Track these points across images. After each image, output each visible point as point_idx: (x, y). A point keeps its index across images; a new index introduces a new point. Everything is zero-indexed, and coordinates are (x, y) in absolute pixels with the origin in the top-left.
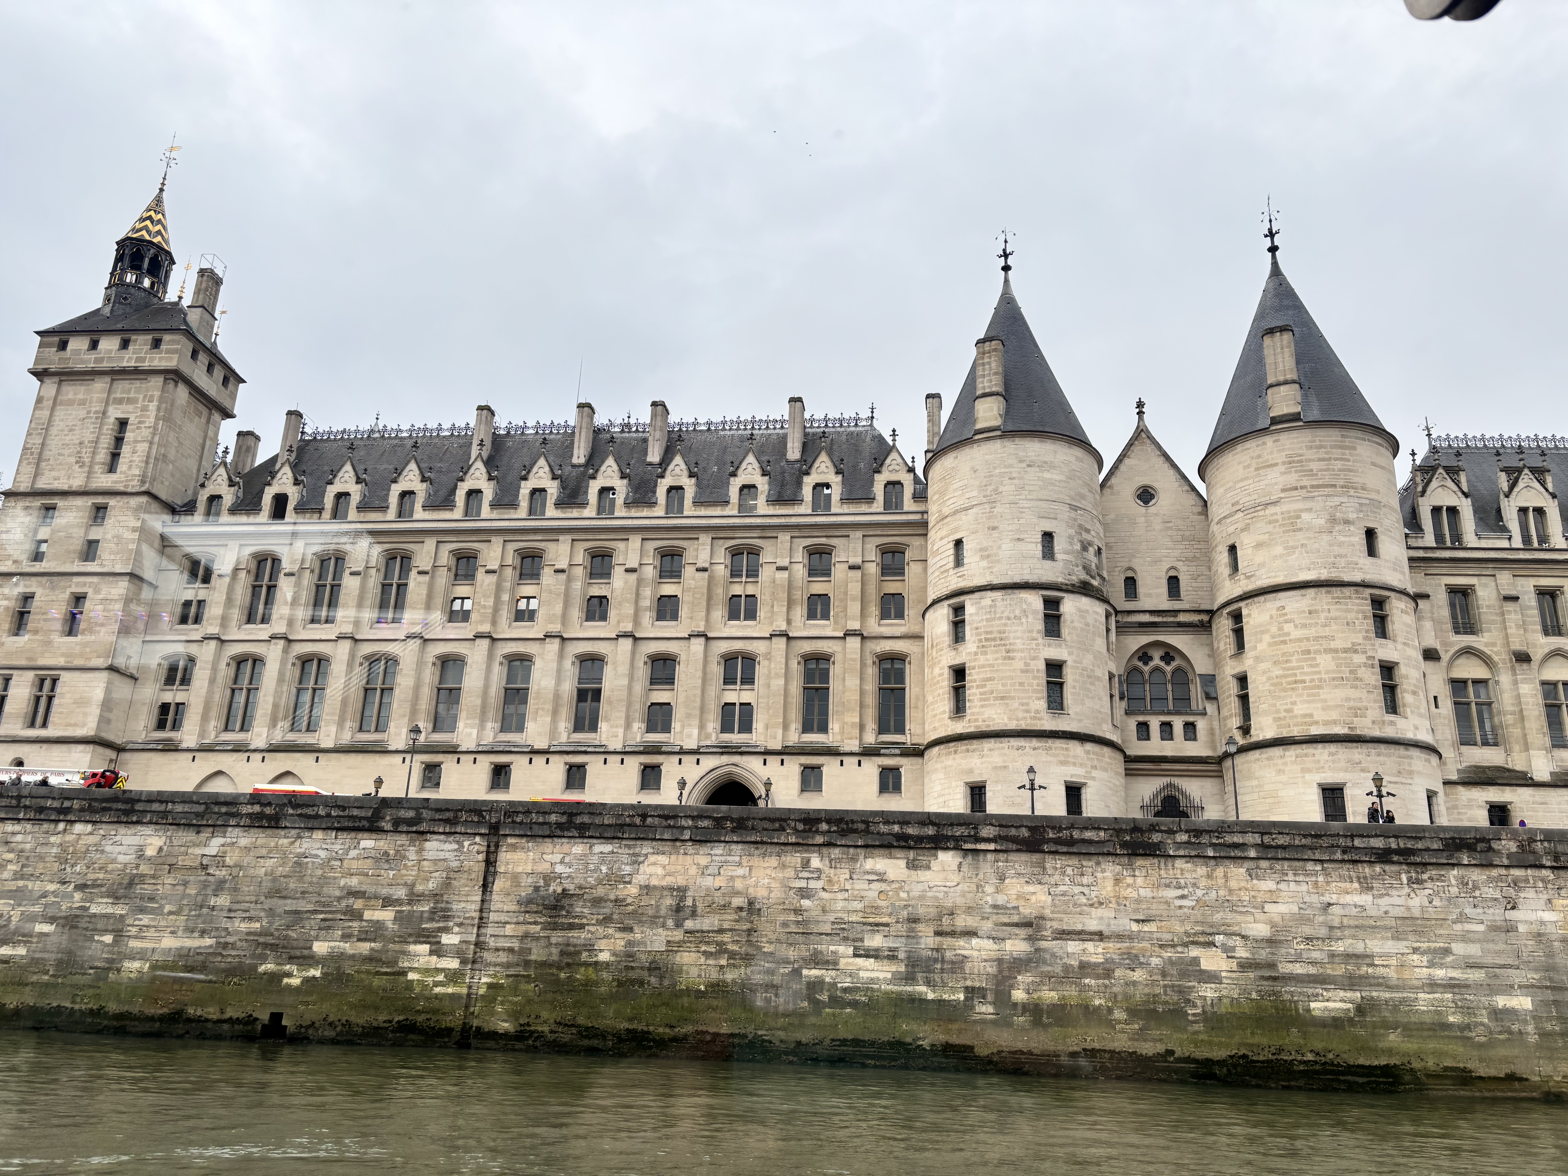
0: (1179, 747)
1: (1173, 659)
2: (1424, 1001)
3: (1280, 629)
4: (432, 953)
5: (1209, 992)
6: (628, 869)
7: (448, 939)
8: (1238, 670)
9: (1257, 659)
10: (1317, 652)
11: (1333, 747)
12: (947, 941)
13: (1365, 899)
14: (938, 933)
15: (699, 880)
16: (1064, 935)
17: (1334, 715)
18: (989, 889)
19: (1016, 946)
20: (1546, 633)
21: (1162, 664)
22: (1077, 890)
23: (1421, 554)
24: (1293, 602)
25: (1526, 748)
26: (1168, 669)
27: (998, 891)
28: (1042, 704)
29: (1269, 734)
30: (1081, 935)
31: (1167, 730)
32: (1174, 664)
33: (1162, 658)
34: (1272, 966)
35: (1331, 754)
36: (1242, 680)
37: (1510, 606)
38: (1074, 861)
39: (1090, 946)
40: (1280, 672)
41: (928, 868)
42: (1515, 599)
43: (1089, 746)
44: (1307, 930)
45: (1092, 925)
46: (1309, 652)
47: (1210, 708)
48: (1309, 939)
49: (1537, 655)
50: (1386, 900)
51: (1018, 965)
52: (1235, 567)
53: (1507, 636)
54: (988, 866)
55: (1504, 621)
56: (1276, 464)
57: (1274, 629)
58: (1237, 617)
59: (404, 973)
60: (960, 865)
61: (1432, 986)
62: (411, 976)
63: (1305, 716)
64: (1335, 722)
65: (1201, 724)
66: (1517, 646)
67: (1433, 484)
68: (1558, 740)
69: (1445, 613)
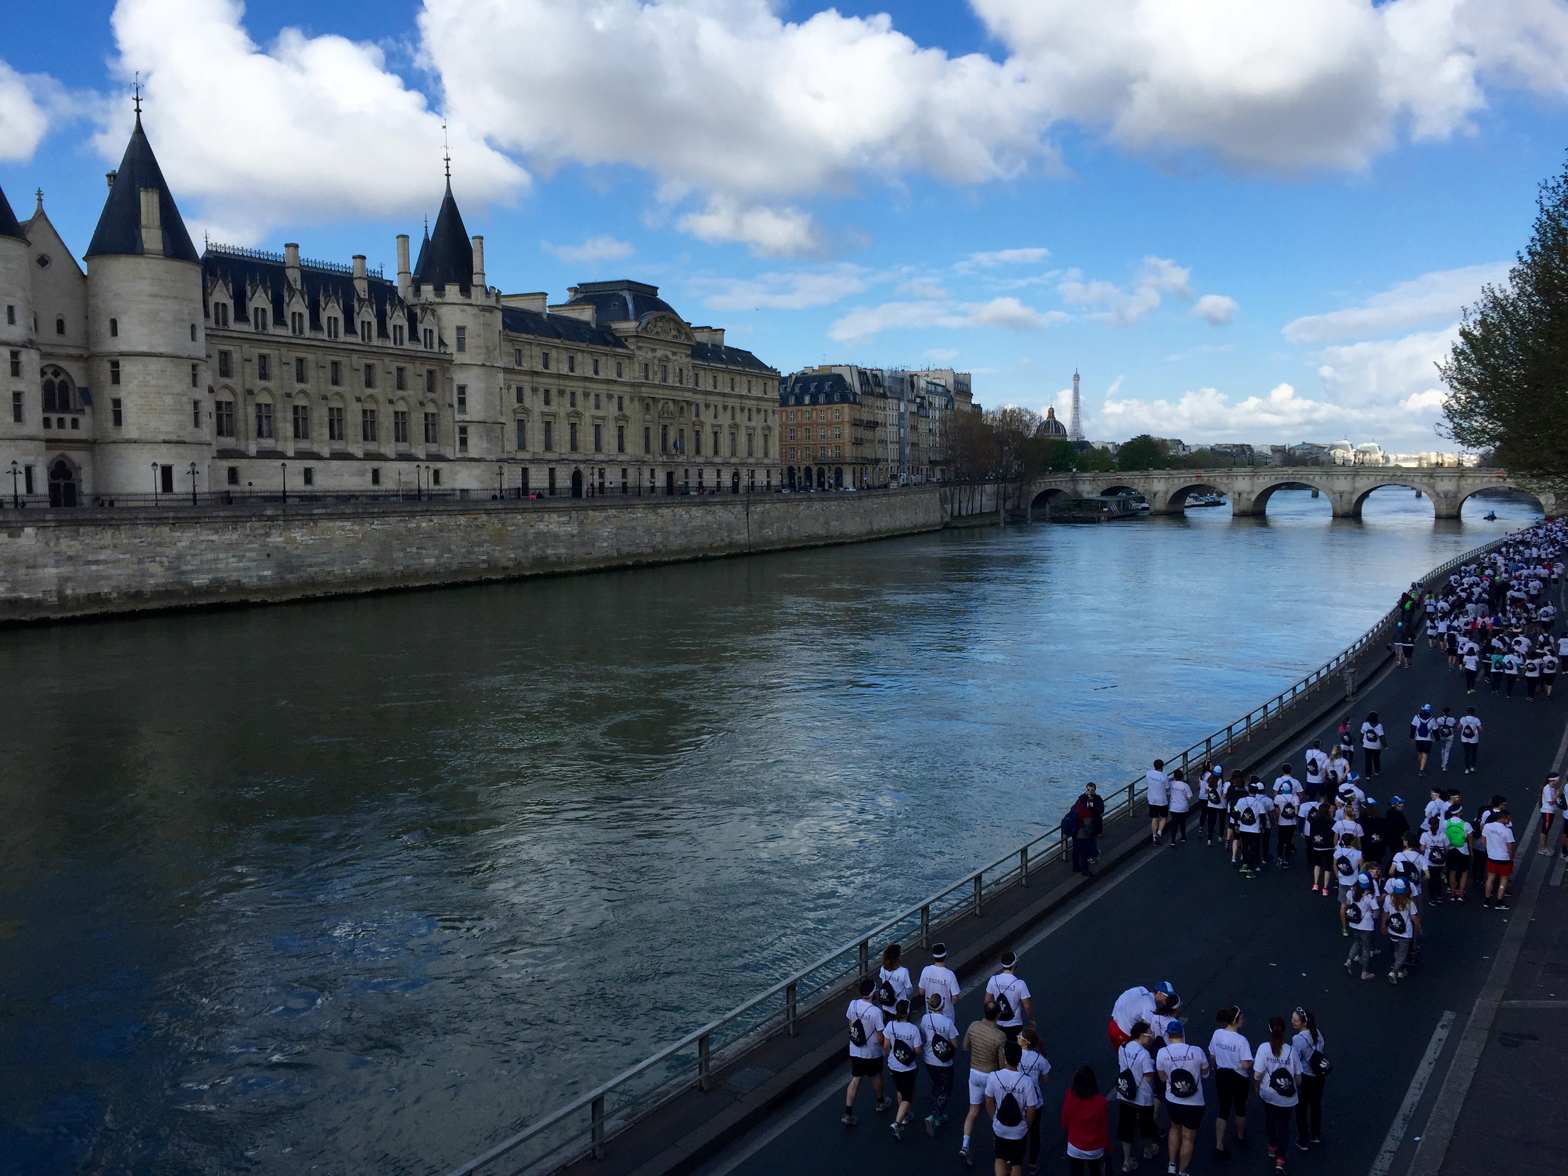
0: (68, 433)
1: (59, 374)
2: (235, 576)
3: (144, 378)
5: (152, 581)
8: (116, 396)
9: (129, 393)
10: (165, 394)
11: (168, 445)
12: (31, 571)
13: (215, 537)
14: (28, 567)
16: (90, 563)
17: (170, 429)
18: (52, 544)
19: (66, 570)
20: (260, 378)
21: (52, 377)
22: (94, 542)
23: (209, 332)
24: (154, 365)
25: (247, 439)
26: (57, 381)
27: (56, 545)
28: (11, 419)
29: (133, 434)
30: (97, 562)
31: (61, 423)
32: (60, 378)
33: (52, 374)
34: (179, 568)
35: (168, 449)
36: (117, 403)
37: (247, 364)
38: (92, 529)
39: (101, 567)
40: (143, 403)
41: (20, 536)
42: (250, 361)
43: (37, 443)
44: (193, 552)
45: (102, 557)
46: (160, 393)
47: (87, 409)
48: (193, 555)
49: (255, 392)
50: (224, 537)
51: (68, 579)
52: (114, 332)
53: (244, 380)
54: (50, 533)
55: (243, 372)
56: (146, 278)
57: (141, 378)
58: (115, 365)
60: (36, 534)
61: (237, 569)
63: (155, 428)
64: (171, 433)
65: (85, 421)
66: (248, 386)
67: (217, 289)
68: (260, 434)
69: (218, 365)
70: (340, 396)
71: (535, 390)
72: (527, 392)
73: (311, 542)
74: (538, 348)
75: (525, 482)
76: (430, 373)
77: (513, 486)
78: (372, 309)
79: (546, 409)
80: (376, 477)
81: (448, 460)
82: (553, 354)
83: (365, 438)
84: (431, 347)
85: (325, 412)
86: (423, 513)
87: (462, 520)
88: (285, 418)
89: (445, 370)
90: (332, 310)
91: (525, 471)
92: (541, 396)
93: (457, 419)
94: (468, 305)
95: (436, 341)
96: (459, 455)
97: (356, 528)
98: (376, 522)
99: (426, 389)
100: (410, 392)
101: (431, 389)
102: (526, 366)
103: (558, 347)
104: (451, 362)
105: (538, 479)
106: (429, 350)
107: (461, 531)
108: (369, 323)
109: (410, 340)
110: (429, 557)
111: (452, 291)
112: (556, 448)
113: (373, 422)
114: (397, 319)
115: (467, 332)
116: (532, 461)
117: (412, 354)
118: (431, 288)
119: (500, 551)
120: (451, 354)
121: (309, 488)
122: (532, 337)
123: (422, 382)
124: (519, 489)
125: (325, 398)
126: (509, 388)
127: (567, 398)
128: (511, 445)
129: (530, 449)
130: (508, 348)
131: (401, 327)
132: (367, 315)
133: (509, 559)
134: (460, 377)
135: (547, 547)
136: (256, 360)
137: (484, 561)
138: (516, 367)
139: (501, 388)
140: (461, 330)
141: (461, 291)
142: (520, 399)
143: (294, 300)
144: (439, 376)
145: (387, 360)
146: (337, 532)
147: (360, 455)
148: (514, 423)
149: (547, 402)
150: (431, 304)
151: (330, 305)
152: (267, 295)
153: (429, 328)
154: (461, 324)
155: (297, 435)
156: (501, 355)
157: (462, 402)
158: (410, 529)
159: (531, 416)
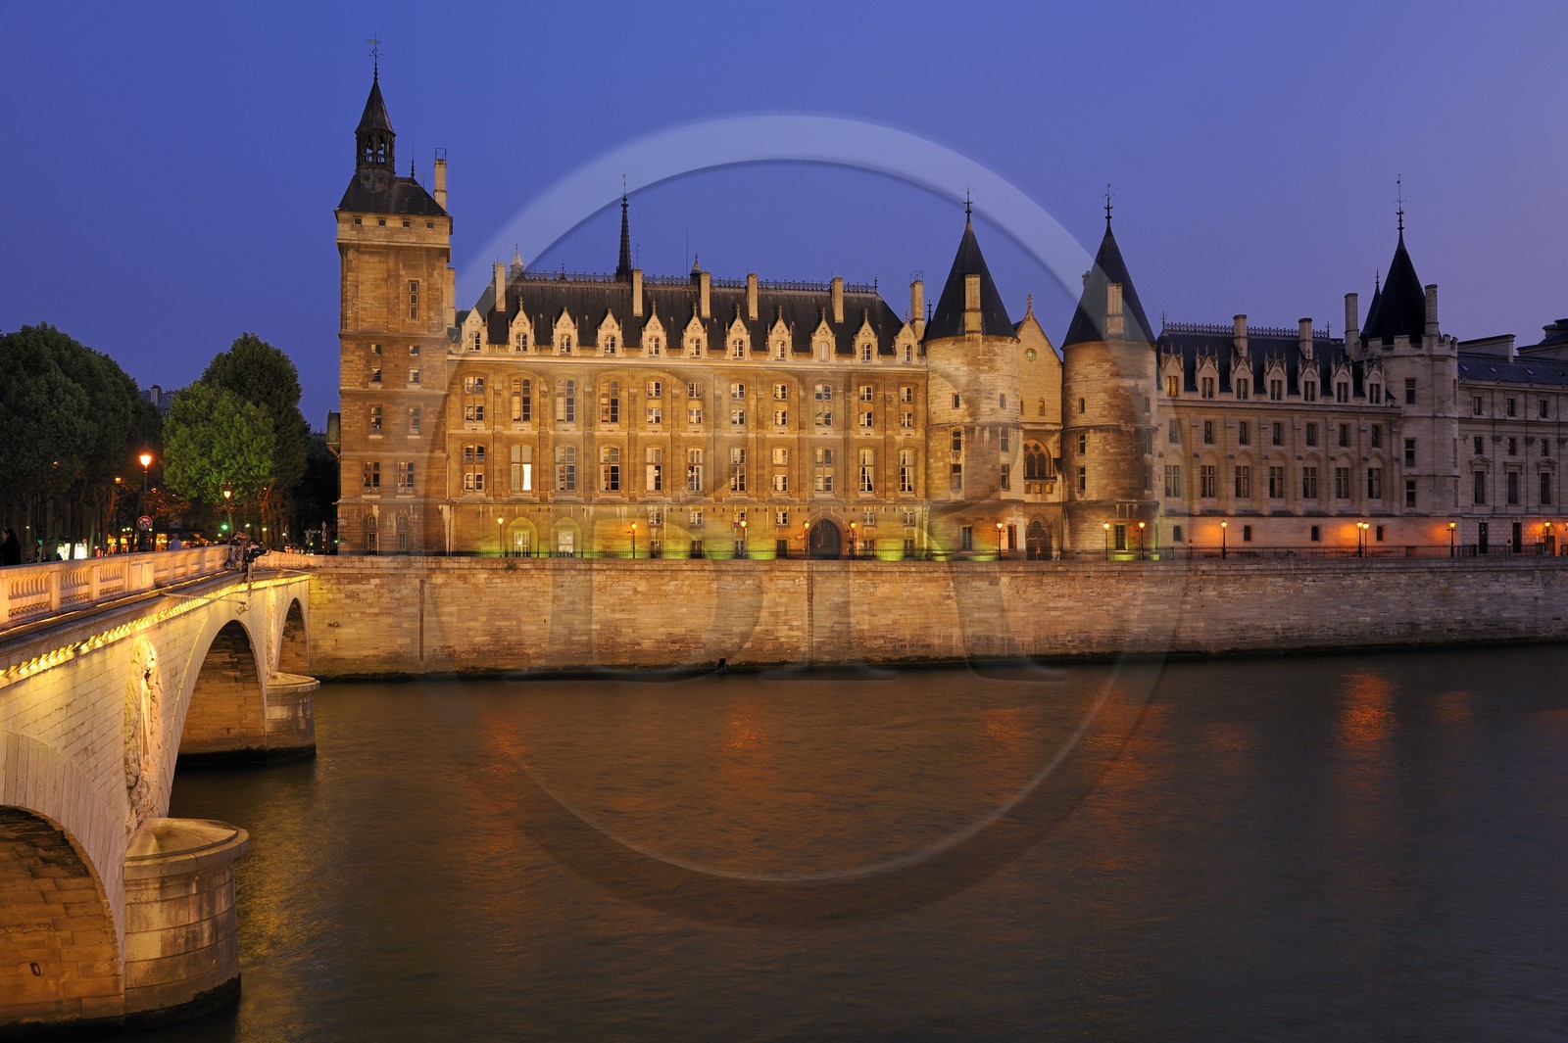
0: (1044, 497)
1: (1039, 448)
3: (1104, 447)
4: (789, 629)
6: (872, 590)
7: (795, 623)
8: (1082, 465)
9: (1092, 462)
10: (1120, 461)
15: (904, 594)
16: (1049, 609)
17: (1124, 492)
18: (1021, 592)
20: (1206, 443)
21: (1033, 453)
25: (1191, 498)
26: (1036, 455)
27: (1025, 593)
28: (1000, 487)
29: (1093, 499)
30: (1056, 609)
31: (1039, 489)
32: (1039, 452)
33: (1034, 448)
36: (1083, 470)
37: (1194, 430)
39: (1058, 613)
40: (1102, 469)
42: (1197, 426)
45: (1061, 604)
46: (1116, 460)
47: (1060, 477)
49: (1201, 456)
52: (1082, 409)
53: (1191, 445)
55: (1191, 438)
57: (1101, 447)
58: (1082, 437)
59: (777, 638)
62: (782, 640)
63: (1111, 492)
64: (1125, 495)
65: (1057, 486)
66: (1194, 451)
67: (1170, 364)
68: (1204, 495)
69: (1168, 433)
70: (1282, 455)
71: (1496, 439)
72: (1487, 444)
73: (1243, 596)
74: (1502, 395)
75: (1483, 539)
76: (1376, 429)
77: (1468, 542)
78: (1316, 369)
79: (1509, 459)
80: (1316, 533)
81: (1394, 516)
82: (1520, 399)
83: (1306, 495)
84: (1378, 402)
85: (1266, 472)
86: (1358, 572)
87: (1403, 579)
88: (1227, 479)
89: (1390, 424)
90: (1276, 373)
91: (1483, 527)
92: (1505, 444)
93: (1405, 474)
94: (1419, 356)
95: (1383, 395)
96: (1406, 511)
97: (1288, 584)
98: (1308, 579)
99: (1370, 444)
100: (1354, 448)
101: (1376, 443)
102: (1485, 415)
103: (1526, 392)
104: (1399, 416)
105: (1499, 535)
106: (1374, 404)
107: (1401, 590)
108: (1313, 383)
109: (1355, 395)
110: (1363, 615)
111: (1402, 344)
112: (1522, 501)
113: (1314, 480)
114: (1342, 376)
115: (1417, 384)
116: (1492, 517)
117: (1357, 410)
118: (1379, 342)
119: (1445, 613)
120: (1399, 407)
121: (1248, 544)
122: (1494, 383)
123: (1367, 438)
124: (1475, 546)
125: (1267, 458)
126: (1465, 438)
127: (1538, 447)
128: (1466, 499)
129: (1490, 502)
130: (1463, 396)
131: (1346, 385)
132: (1310, 375)
133: (1456, 622)
134: (1409, 431)
135: (1504, 609)
136: (1202, 427)
137: (1427, 622)
138: (1474, 416)
139: (1455, 440)
140: (1411, 382)
141: (1411, 342)
142: (1479, 450)
143: (1240, 367)
144: (1385, 429)
145: (1330, 417)
146: (1269, 588)
147: (1300, 511)
148: (1470, 475)
149: (1512, 451)
150: (1379, 359)
151: (1274, 368)
152: (1214, 365)
153: (1375, 382)
154: (1409, 376)
155: (1238, 494)
156: (1455, 404)
157: (1410, 455)
158: (1343, 587)
159: (1491, 467)
